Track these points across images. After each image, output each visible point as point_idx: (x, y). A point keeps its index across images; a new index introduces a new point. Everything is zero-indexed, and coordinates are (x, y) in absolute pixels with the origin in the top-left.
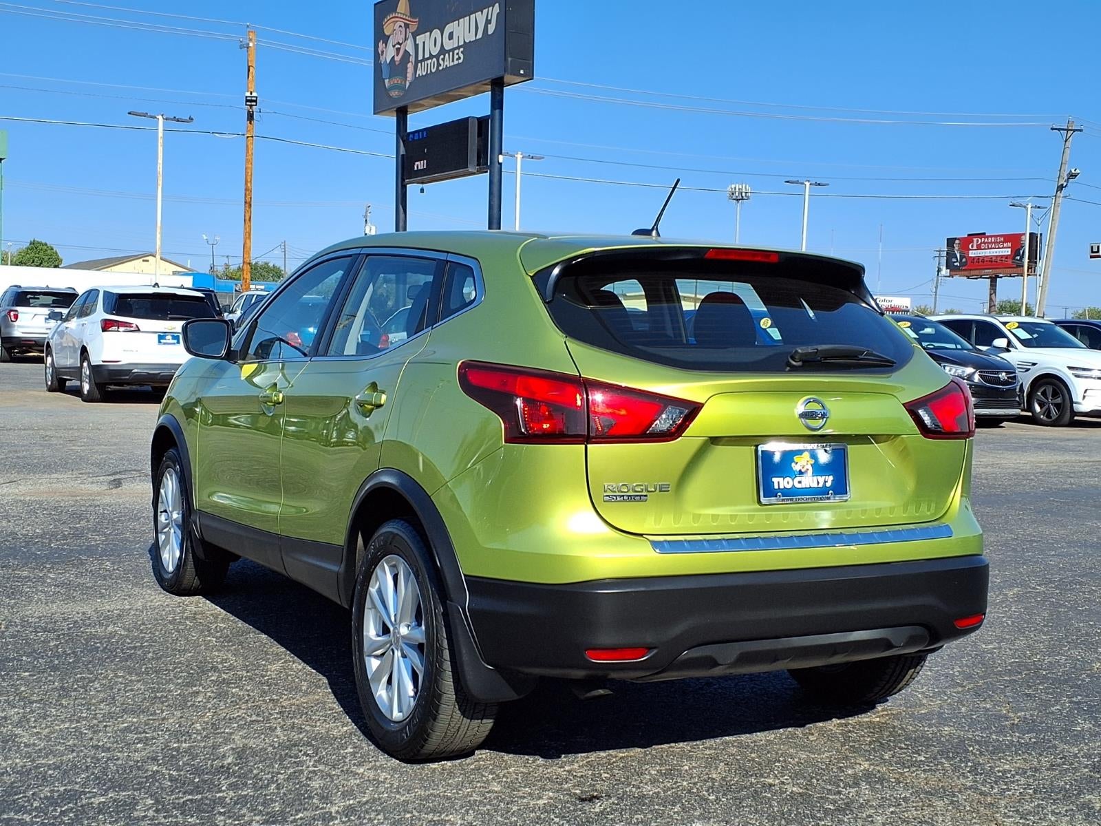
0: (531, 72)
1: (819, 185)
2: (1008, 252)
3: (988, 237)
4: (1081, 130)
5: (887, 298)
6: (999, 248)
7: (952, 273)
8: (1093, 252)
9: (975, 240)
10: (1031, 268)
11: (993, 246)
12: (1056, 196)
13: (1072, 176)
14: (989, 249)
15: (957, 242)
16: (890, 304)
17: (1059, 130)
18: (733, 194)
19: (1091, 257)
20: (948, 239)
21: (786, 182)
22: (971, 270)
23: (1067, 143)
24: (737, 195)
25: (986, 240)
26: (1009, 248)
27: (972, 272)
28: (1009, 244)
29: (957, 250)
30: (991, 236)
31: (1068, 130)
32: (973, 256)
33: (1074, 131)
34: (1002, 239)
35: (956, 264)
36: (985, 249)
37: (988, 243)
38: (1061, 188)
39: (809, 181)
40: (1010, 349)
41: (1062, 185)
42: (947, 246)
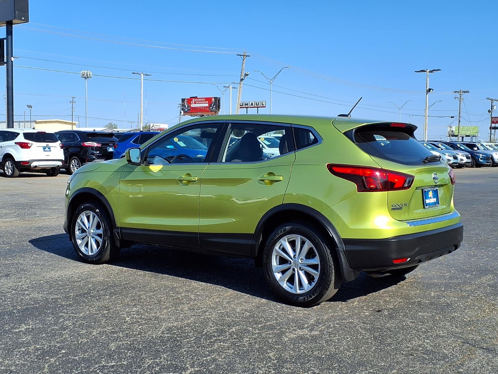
0: (27, 18)
1: (147, 75)
2: (207, 105)
3: (199, 98)
4: (249, 56)
5: (158, 125)
6: (203, 103)
7: (184, 114)
8: (240, 106)
9: (193, 100)
10: (217, 112)
11: (201, 102)
12: (240, 83)
13: (246, 75)
14: (199, 103)
15: (186, 100)
16: (159, 127)
17: (240, 55)
18: (83, 75)
19: (240, 108)
20: (182, 99)
21: (133, 73)
22: (192, 112)
23: (244, 61)
24: (85, 76)
25: (198, 100)
26: (207, 103)
27: (193, 114)
28: (207, 102)
29: (186, 104)
30: (200, 98)
31: (244, 56)
32: (193, 106)
33: (247, 56)
34: (204, 100)
35: (186, 110)
36: (197, 104)
37: (199, 101)
38: (242, 80)
39: (143, 73)
40: (263, 148)
41: (242, 79)
42: (182, 101)
